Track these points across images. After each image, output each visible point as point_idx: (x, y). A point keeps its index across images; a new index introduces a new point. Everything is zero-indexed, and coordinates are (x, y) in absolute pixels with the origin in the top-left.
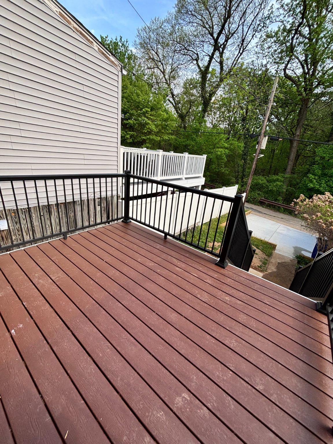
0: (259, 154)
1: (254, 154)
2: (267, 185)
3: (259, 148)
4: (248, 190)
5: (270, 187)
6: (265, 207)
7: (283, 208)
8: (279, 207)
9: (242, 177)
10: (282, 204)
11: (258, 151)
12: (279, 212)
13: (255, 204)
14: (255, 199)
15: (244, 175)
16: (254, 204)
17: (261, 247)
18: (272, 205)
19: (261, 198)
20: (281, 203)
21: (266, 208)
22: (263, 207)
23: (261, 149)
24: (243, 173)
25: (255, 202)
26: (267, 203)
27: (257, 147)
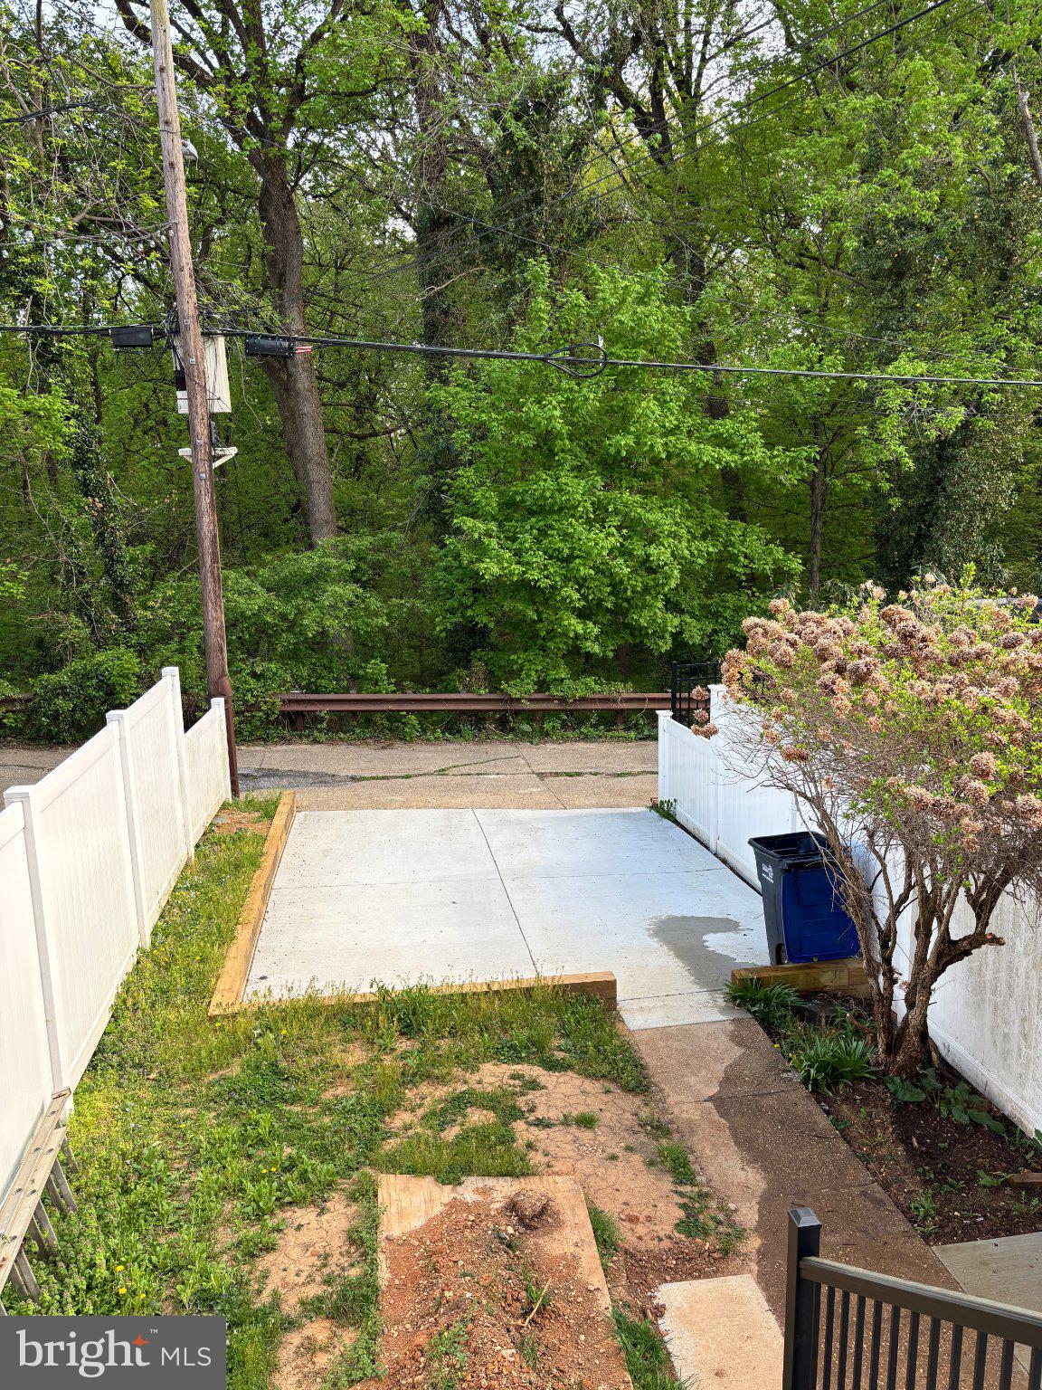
0: (212, 444)
1: (185, 452)
2: (284, 617)
3: (201, 410)
4: (223, 675)
5: (310, 625)
6: (323, 737)
7: (412, 712)
8: (393, 717)
9: (116, 598)
10: (399, 696)
11: (201, 430)
12: (403, 739)
13: (265, 740)
14: (256, 707)
15: (120, 585)
16: (260, 738)
17: (557, 1046)
18: (354, 713)
19: (287, 697)
20: (387, 691)
21: (331, 741)
22: (316, 741)
23: (213, 416)
24: (108, 572)
25: (258, 728)
26: (324, 710)
27: (183, 407)
